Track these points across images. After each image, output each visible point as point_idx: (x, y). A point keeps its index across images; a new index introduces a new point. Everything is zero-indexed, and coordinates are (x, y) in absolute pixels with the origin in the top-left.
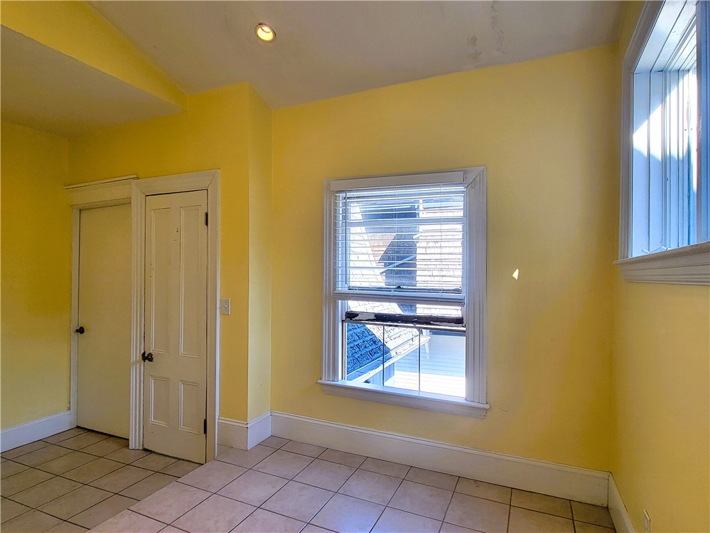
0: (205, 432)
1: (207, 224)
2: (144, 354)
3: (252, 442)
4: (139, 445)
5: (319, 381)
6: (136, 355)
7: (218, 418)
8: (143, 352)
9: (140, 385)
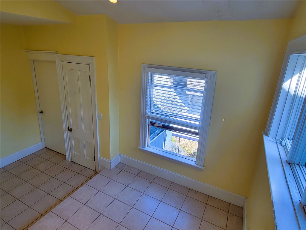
0: (95, 160)
1: (90, 81)
2: (68, 128)
3: (112, 166)
4: (70, 160)
5: (138, 147)
6: (65, 128)
7: (99, 157)
8: (68, 127)
9: (68, 139)
